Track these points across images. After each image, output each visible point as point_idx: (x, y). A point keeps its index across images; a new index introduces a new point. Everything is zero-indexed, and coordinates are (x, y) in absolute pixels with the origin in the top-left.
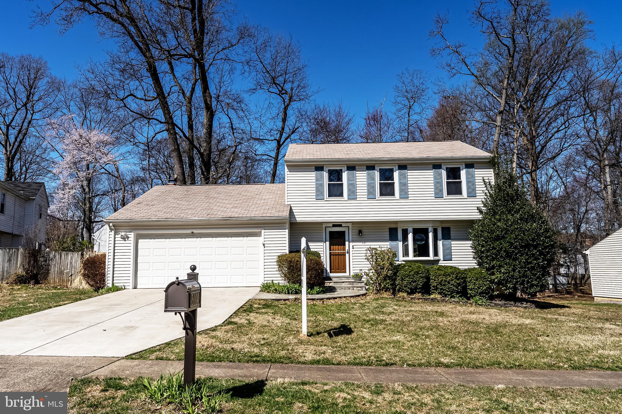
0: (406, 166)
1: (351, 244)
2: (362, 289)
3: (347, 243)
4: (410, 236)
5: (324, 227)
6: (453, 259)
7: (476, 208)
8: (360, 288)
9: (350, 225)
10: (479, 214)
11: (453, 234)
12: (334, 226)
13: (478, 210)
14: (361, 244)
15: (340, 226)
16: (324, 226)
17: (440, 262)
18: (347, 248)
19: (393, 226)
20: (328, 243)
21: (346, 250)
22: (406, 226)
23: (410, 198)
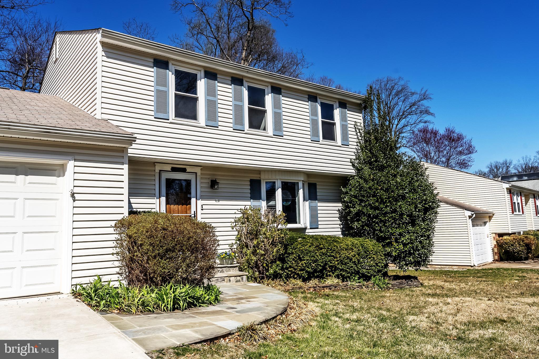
0: (280, 89)
1: (200, 202)
2: (242, 279)
3: (193, 200)
4: (279, 193)
5: (157, 171)
6: (320, 226)
7: (349, 160)
8: (239, 278)
9: (198, 170)
10: (351, 167)
11: (319, 193)
12: (174, 170)
13: (351, 162)
14: (213, 202)
15: (184, 170)
16: (158, 168)
17: (307, 231)
18: (193, 209)
19: (255, 177)
20: (163, 199)
21: (193, 213)
22: (274, 177)
23: (285, 137)
